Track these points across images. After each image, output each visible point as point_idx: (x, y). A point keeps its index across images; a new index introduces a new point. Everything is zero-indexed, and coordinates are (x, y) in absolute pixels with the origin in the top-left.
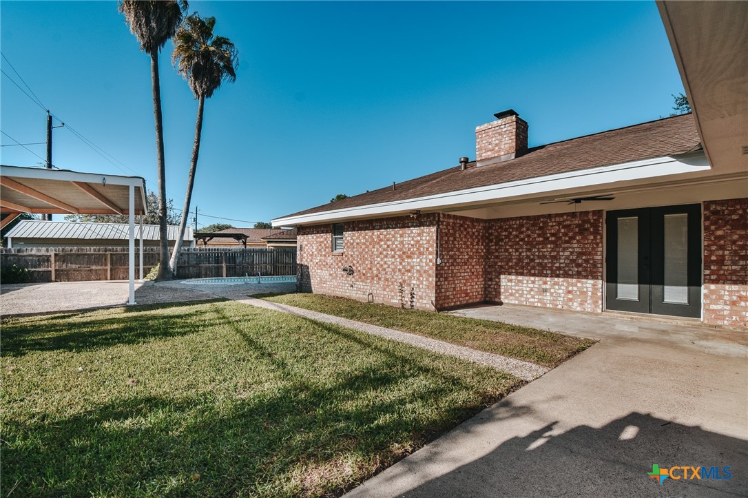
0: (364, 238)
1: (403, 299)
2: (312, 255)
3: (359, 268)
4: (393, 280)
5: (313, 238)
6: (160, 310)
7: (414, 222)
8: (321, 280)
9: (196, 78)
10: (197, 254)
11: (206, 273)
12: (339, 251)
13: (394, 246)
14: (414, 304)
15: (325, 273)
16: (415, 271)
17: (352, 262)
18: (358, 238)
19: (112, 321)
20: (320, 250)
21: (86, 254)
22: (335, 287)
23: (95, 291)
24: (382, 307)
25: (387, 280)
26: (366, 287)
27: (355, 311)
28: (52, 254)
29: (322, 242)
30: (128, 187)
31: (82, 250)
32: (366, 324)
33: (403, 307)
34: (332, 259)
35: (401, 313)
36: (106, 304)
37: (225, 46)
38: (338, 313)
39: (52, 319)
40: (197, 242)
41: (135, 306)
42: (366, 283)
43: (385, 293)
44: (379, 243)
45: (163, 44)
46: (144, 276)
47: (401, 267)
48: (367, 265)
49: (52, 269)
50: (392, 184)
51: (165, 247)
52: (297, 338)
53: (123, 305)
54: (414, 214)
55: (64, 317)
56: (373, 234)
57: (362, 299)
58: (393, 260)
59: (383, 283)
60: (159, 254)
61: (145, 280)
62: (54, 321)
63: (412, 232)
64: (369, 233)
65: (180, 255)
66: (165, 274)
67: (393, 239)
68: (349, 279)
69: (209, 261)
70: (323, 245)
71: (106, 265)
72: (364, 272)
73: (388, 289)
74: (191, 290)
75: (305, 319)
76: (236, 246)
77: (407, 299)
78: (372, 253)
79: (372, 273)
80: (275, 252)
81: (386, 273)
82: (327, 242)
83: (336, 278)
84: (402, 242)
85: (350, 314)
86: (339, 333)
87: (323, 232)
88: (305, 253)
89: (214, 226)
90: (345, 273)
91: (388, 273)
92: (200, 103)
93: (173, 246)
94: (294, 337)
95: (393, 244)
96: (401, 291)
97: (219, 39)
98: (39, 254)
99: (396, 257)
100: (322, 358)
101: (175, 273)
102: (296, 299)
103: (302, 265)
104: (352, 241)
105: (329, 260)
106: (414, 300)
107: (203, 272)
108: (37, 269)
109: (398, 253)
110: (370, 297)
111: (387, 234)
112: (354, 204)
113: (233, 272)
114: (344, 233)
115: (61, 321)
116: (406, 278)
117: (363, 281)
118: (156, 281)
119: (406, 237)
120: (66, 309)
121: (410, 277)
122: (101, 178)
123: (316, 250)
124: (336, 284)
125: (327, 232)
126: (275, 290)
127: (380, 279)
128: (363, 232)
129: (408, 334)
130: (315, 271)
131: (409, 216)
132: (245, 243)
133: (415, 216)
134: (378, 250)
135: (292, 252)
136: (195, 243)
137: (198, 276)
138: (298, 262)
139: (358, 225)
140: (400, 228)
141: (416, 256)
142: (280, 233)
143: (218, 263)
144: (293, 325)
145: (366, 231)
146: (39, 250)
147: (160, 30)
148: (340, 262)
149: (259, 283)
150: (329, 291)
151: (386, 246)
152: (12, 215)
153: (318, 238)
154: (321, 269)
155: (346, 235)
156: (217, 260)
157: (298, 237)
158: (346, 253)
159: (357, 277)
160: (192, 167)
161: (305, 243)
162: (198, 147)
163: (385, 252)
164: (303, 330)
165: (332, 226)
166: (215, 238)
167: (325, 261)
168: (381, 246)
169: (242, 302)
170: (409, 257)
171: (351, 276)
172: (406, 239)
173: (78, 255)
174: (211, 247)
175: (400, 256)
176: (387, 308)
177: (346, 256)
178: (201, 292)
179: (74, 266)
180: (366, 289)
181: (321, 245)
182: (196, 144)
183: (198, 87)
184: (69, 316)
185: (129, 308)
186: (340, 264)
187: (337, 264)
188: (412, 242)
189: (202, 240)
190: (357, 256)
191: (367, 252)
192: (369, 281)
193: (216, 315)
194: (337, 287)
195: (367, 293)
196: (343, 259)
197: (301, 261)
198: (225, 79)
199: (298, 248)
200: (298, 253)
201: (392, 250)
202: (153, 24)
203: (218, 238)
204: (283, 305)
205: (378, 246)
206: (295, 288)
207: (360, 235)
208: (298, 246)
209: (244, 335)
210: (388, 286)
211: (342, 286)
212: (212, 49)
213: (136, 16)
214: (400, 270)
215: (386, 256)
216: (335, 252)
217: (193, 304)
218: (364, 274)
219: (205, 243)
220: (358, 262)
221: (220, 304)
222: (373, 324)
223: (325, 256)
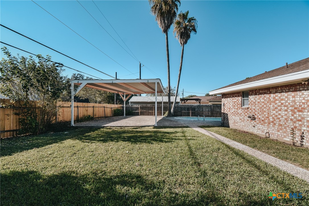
0: (263, 99)
1: (294, 139)
2: (229, 109)
3: (259, 117)
4: (286, 125)
5: (230, 100)
6: (164, 129)
7: (305, 87)
8: (235, 121)
9: (181, 38)
10: (181, 107)
11: (184, 114)
12: (246, 106)
13: (287, 104)
14: (304, 143)
15: (237, 118)
16: (305, 121)
17: (255, 113)
18: (259, 99)
19: (148, 132)
20: (234, 106)
21: (148, 107)
22: (243, 126)
23: (148, 119)
24: (277, 142)
25: (281, 125)
26: (264, 128)
27: (256, 143)
28: (139, 106)
29: (236, 102)
30: (155, 83)
31: (147, 105)
32: (264, 154)
33: (294, 145)
34: (241, 111)
35: (292, 150)
36: (149, 125)
37: (192, 21)
38: (245, 143)
39: (133, 128)
40: (181, 102)
41: (157, 126)
42: (265, 126)
43: (279, 133)
44: (274, 102)
45: (170, 28)
46: (164, 115)
47: (293, 117)
48: (265, 115)
49: (139, 111)
50: (285, 65)
51: (170, 104)
52: (216, 156)
53: (153, 126)
54: (305, 81)
55: (136, 128)
56: (270, 96)
57: (261, 135)
58: (286, 113)
59: (277, 127)
60: (168, 107)
61: (164, 116)
62: (133, 130)
63: (303, 94)
64: (267, 96)
65: (175, 107)
66: (170, 115)
67: (286, 99)
68: (252, 122)
69: (185, 110)
70: (236, 103)
71: (153, 111)
72: (263, 119)
73: (281, 131)
74: (177, 122)
75: (223, 143)
76: (196, 104)
77: (298, 139)
78: (269, 108)
79: (269, 120)
80: (212, 106)
81: (280, 121)
82: (239, 102)
83: (243, 121)
84: (294, 101)
85: (252, 145)
86: (244, 158)
87: (236, 96)
88: (226, 107)
89: (190, 96)
90: (250, 119)
91: (282, 121)
92: (182, 47)
93: (173, 104)
94: (215, 154)
95: (286, 102)
96: (293, 134)
97: (190, 19)
98: (136, 107)
99: (289, 111)
100: (230, 175)
101: (173, 114)
102: (220, 130)
103: (224, 113)
104: (254, 101)
105: (240, 111)
106: (304, 141)
107: (183, 114)
108: (136, 111)
109: (291, 108)
110: (267, 135)
111: (281, 96)
112: (256, 79)
113: (194, 115)
114: (249, 96)
115: (135, 130)
116: (297, 125)
117: (262, 124)
118: (167, 117)
119: (297, 97)
120: (138, 126)
121: (300, 125)
122: (147, 81)
123: (232, 106)
124: (243, 124)
125: (239, 96)
126: (210, 124)
127: (275, 124)
128: (263, 95)
129: (301, 169)
130: (231, 117)
131: (301, 83)
132: (200, 103)
133: (306, 83)
134: (273, 106)
135: (219, 107)
136: (181, 103)
137: (181, 116)
138: (222, 112)
139: (259, 91)
140: (292, 91)
141: (306, 111)
142: (215, 98)
143: (188, 111)
144: (216, 146)
145: (265, 95)
146: (136, 106)
147: (168, 23)
148: (246, 112)
149: (204, 120)
150: (239, 128)
151: (280, 104)
152: (130, 95)
153: (233, 99)
154: (235, 116)
155: (251, 98)
156: (188, 109)
157: (223, 99)
158: (250, 108)
159: (258, 122)
160: (179, 73)
161: (226, 102)
162: (181, 65)
163: (279, 108)
164: (220, 151)
165: (241, 93)
166: (188, 101)
167: (237, 112)
168: (276, 104)
169: (195, 129)
170: (299, 111)
171: (254, 121)
172: (298, 99)
173: (146, 107)
174: (187, 104)
175: (292, 110)
176: (280, 143)
177: (250, 109)
178: (180, 123)
179: (145, 111)
180: (265, 129)
181: (235, 103)
182: (181, 64)
183: (182, 41)
184: (137, 128)
185: (155, 127)
186: (246, 114)
187: (245, 114)
188: (303, 101)
189: (183, 101)
190: (258, 109)
191: (265, 107)
192: (266, 125)
193: (181, 134)
194: (245, 126)
195: (265, 132)
196: (248, 111)
197: (224, 111)
198: (192, 34)
199: (222, 105)
200: (222, 107)
201: (285, 106)
202: (166, 22)
203: (190, 101)
204: (213, 133)
205: (274, 104)
206: (220, 124)
207: (261, 97)
208: (222, 103)
209: (190, 148)
210: (281, 129)
211: (248, 126)
212: (187, 24)
213: (160, 21)
214: (291, 120)
215: (280, 110)
216: (243, 107)
217: (175, 128)
218: (263, 121)
219: (185, 103)
220: (259, 113)
221: (185, 129)
222: (269, 155)
223: (237, 109)
